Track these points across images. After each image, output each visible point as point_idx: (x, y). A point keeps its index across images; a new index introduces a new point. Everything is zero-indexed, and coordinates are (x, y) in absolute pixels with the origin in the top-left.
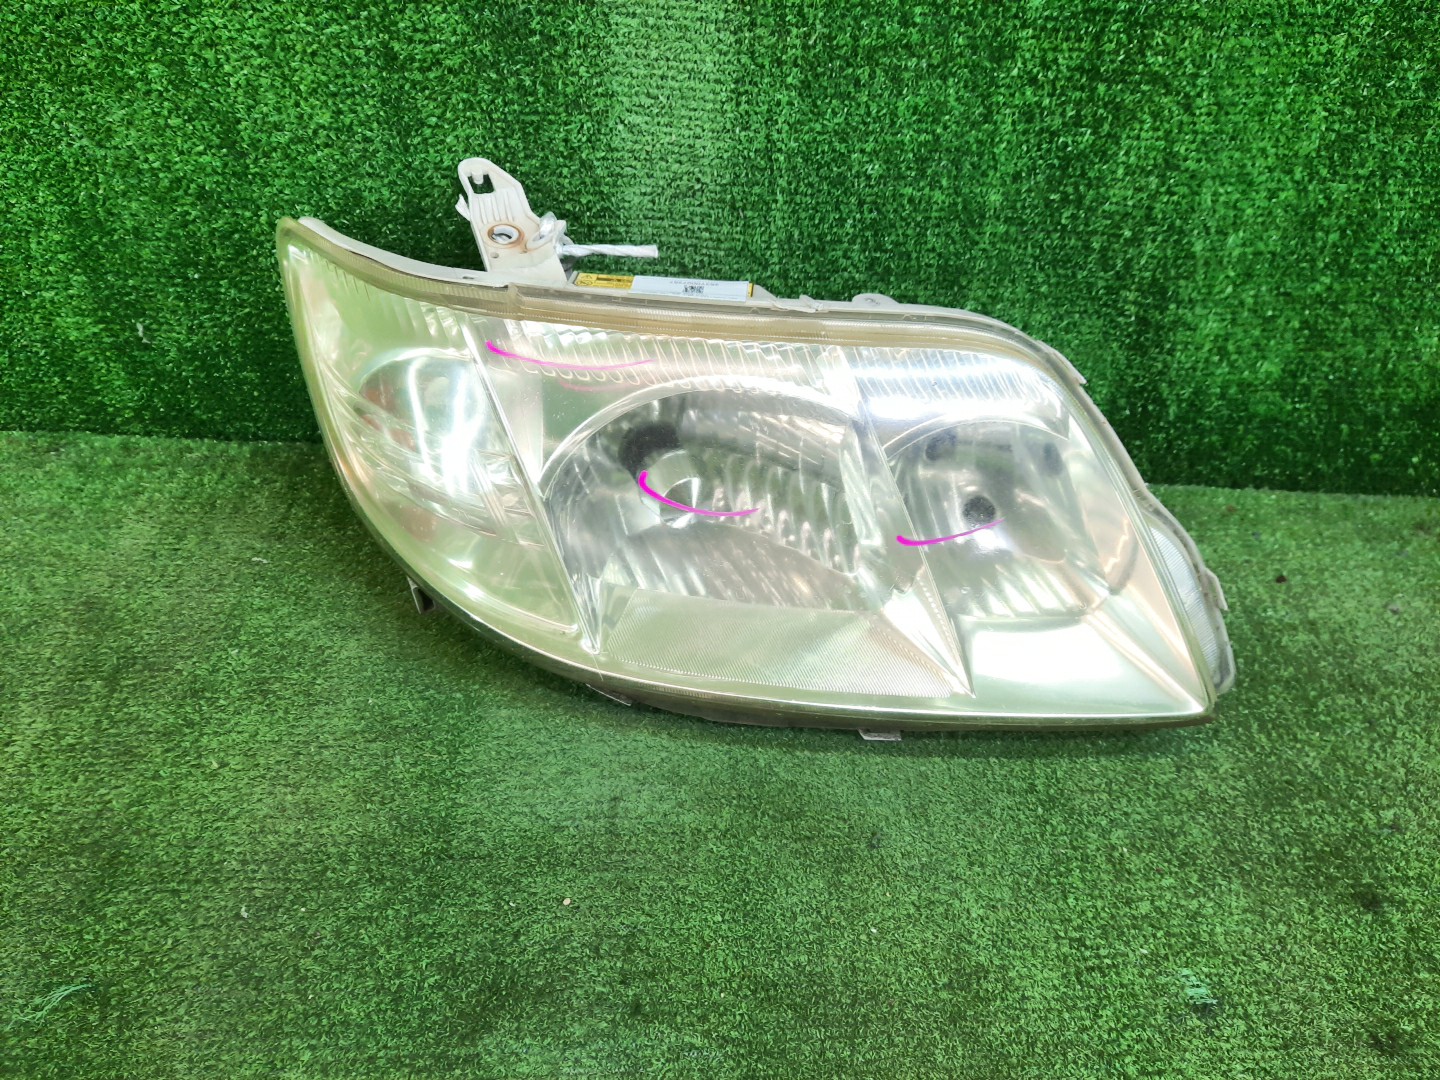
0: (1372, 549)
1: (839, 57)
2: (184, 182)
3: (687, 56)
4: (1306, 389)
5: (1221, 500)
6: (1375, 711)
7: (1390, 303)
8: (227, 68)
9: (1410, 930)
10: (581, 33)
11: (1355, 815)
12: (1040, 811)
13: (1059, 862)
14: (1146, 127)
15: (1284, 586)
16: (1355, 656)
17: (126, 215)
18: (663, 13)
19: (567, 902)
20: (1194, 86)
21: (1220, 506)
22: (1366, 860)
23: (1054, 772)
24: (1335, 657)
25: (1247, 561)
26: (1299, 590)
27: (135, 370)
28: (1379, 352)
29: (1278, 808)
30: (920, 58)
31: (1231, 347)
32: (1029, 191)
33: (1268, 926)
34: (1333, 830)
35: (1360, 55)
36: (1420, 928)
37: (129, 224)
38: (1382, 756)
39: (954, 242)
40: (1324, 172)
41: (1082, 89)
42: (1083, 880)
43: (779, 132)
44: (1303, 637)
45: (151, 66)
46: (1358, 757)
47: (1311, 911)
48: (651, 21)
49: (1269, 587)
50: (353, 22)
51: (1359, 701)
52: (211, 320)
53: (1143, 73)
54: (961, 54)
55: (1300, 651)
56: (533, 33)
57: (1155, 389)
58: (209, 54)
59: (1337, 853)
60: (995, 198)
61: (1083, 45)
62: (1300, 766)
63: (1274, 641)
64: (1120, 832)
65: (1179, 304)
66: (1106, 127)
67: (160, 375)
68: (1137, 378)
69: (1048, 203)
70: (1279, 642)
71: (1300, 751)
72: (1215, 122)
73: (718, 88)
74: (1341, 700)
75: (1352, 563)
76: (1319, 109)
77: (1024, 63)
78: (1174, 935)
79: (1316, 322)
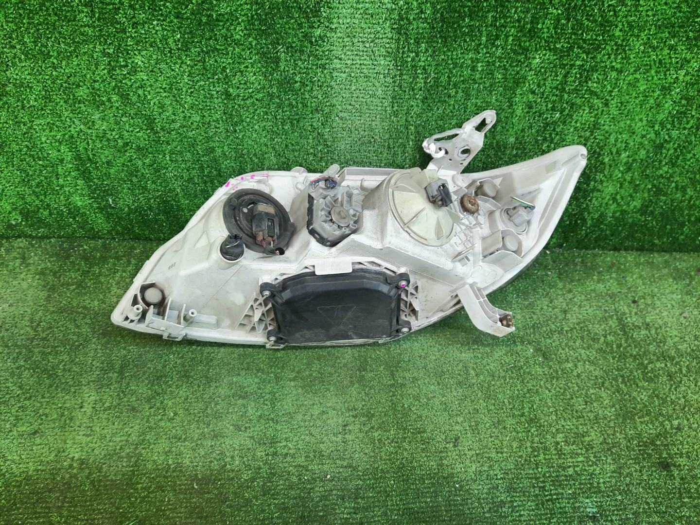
0: (677, 284)
1: (441, 86)
2: (130, 144)
3: (370, 88)
4: (652, 212)
5: (609, 259)
6: (673, 370)
7: (695, 177)
8: (149, 97)
9: (682, 479)
10: (319, 80)
11: (662, 424)
12: (526, 425)
13: (534, 450)
14: (586, 112)
15: (636, 304)
16: (665, 342)
17: (102, 156)
18: (359, 71)
19: (329, 477)
20: (611, 96)
21: (608, 262)
22: (666, 445)
23: (533, 406)
24: (657, 343)
25: (619, 292)
26: (643, 307)
27: (108, 217)
28: (687, 196)
29: (628, 421)
30: (480, 84)
31: (618, 197)
32: (528, 136)
33: (622, 479)
34: (651, 432)
35: (691, 79)
36: (686, 478)
37: (104, 160)
38: (675, 393)
39: (491, 158)
40: (669, 126)
41: (557, 95)
42: (545, 459)
43: (412, 117)
44: (643, 332)
45: (112, 96)
46: (664, 394)
47: (641, 471)
48: (353, 75)
49: (629, 306)
50: (211, 80)
51: (666, 365)
52: (143, 197)
53: (586, 90)
54: (499, 82)
55: (641, 340)
56: (296, 82)
57: (582, 214)
58: (140, 92)
59: (653, 443)
60: (512, 140)
61: (558, 78)
62: (639, 400)
63: (630, 335)
64: (561, 435)
65: (596, 182)
66: (567, 111)
67: (120, 218)
68: (573, 210)
69: (537, 141)
70: (632, 335)
71: (639, 392)
72: (620, 110)
73: (384, 101)
74: (658, 365)
75: (667, 291)
76: (670, 101)
77: (529, 85)
78: (582, 484)
79: (659, 185)
